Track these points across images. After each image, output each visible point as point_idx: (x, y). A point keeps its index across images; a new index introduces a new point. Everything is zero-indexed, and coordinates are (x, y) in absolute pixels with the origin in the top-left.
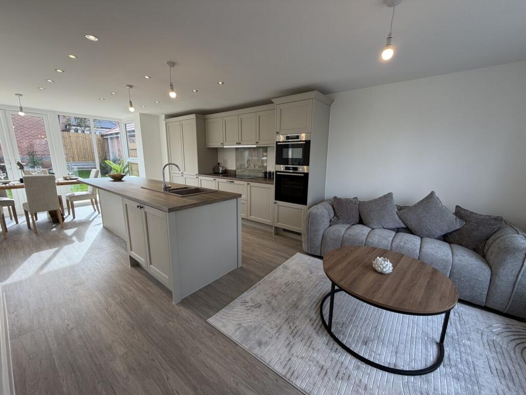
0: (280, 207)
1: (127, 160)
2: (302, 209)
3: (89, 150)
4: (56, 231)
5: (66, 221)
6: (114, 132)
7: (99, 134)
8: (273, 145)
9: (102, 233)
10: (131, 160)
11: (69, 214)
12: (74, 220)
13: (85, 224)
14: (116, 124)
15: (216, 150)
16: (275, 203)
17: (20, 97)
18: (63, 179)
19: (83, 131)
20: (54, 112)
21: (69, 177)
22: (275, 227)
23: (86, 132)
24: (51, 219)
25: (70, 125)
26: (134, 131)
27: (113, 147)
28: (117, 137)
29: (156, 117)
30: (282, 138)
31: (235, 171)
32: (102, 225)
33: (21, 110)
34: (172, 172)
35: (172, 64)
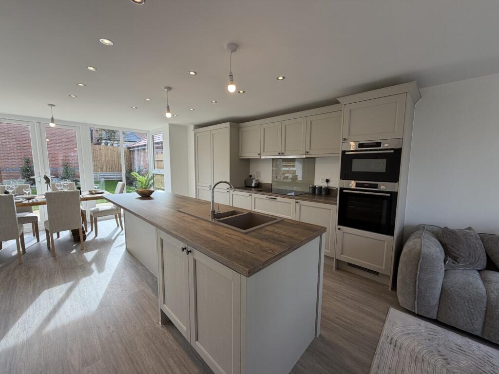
0: (344, 233)
1: (153, 171)
2: (385, 241)
3: (116, 161)
4: (75, 253)
5: (88, 239)
6: (140, 144)
7: (125, 146)
8: (337, 155)
9: (125, 258)
10: (156, 171)
11: (92, 230)
12: (96, 238)
13: (106, 244)
14: (145, 135)
15: (248, 161)
16: (339, 229)
17: (53, 108)
18: (89, 193)
19: (113, 144)
20: (86, 124)
21: (95, 191)
22: (336, 259)
23: (115, 145)
24: (73, 237)
25: (101, 139)
26: (162, 143)
27: (138, 158)
28: (144, 149)
29: (184, 128)
30: (353, 146)
31: (271, 184)
32: (125, 247)
33: (52, 120)
34: (198, 184)
35: (234, 47)
